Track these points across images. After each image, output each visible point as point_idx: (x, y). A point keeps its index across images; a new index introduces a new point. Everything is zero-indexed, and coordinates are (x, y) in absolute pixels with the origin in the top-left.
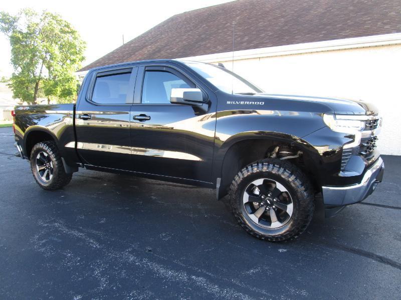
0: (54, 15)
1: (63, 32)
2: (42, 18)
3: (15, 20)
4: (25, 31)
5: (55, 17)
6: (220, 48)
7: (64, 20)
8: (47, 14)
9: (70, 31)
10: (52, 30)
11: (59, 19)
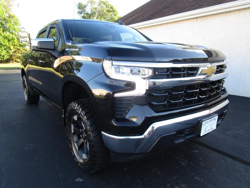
0: (105, 2)
1: (108, 11)
2: (99, 4)
3: (85, 6)
4: (90, 13)
5: (105, 3)
6: (171, 12)
7: (110, 4)
8: (101, 2)
9: (112, 10)
10: (103, 11)
11: (107, 4)
